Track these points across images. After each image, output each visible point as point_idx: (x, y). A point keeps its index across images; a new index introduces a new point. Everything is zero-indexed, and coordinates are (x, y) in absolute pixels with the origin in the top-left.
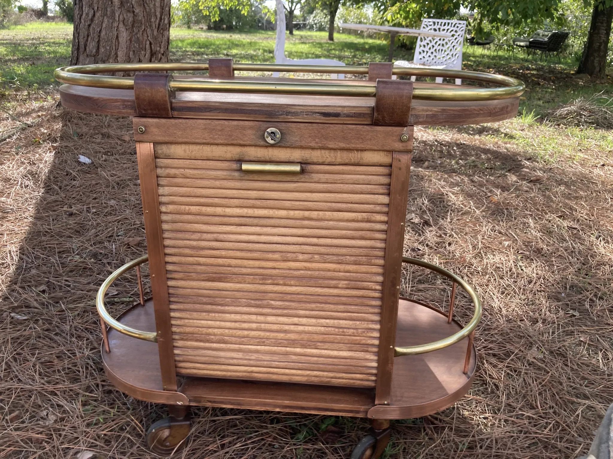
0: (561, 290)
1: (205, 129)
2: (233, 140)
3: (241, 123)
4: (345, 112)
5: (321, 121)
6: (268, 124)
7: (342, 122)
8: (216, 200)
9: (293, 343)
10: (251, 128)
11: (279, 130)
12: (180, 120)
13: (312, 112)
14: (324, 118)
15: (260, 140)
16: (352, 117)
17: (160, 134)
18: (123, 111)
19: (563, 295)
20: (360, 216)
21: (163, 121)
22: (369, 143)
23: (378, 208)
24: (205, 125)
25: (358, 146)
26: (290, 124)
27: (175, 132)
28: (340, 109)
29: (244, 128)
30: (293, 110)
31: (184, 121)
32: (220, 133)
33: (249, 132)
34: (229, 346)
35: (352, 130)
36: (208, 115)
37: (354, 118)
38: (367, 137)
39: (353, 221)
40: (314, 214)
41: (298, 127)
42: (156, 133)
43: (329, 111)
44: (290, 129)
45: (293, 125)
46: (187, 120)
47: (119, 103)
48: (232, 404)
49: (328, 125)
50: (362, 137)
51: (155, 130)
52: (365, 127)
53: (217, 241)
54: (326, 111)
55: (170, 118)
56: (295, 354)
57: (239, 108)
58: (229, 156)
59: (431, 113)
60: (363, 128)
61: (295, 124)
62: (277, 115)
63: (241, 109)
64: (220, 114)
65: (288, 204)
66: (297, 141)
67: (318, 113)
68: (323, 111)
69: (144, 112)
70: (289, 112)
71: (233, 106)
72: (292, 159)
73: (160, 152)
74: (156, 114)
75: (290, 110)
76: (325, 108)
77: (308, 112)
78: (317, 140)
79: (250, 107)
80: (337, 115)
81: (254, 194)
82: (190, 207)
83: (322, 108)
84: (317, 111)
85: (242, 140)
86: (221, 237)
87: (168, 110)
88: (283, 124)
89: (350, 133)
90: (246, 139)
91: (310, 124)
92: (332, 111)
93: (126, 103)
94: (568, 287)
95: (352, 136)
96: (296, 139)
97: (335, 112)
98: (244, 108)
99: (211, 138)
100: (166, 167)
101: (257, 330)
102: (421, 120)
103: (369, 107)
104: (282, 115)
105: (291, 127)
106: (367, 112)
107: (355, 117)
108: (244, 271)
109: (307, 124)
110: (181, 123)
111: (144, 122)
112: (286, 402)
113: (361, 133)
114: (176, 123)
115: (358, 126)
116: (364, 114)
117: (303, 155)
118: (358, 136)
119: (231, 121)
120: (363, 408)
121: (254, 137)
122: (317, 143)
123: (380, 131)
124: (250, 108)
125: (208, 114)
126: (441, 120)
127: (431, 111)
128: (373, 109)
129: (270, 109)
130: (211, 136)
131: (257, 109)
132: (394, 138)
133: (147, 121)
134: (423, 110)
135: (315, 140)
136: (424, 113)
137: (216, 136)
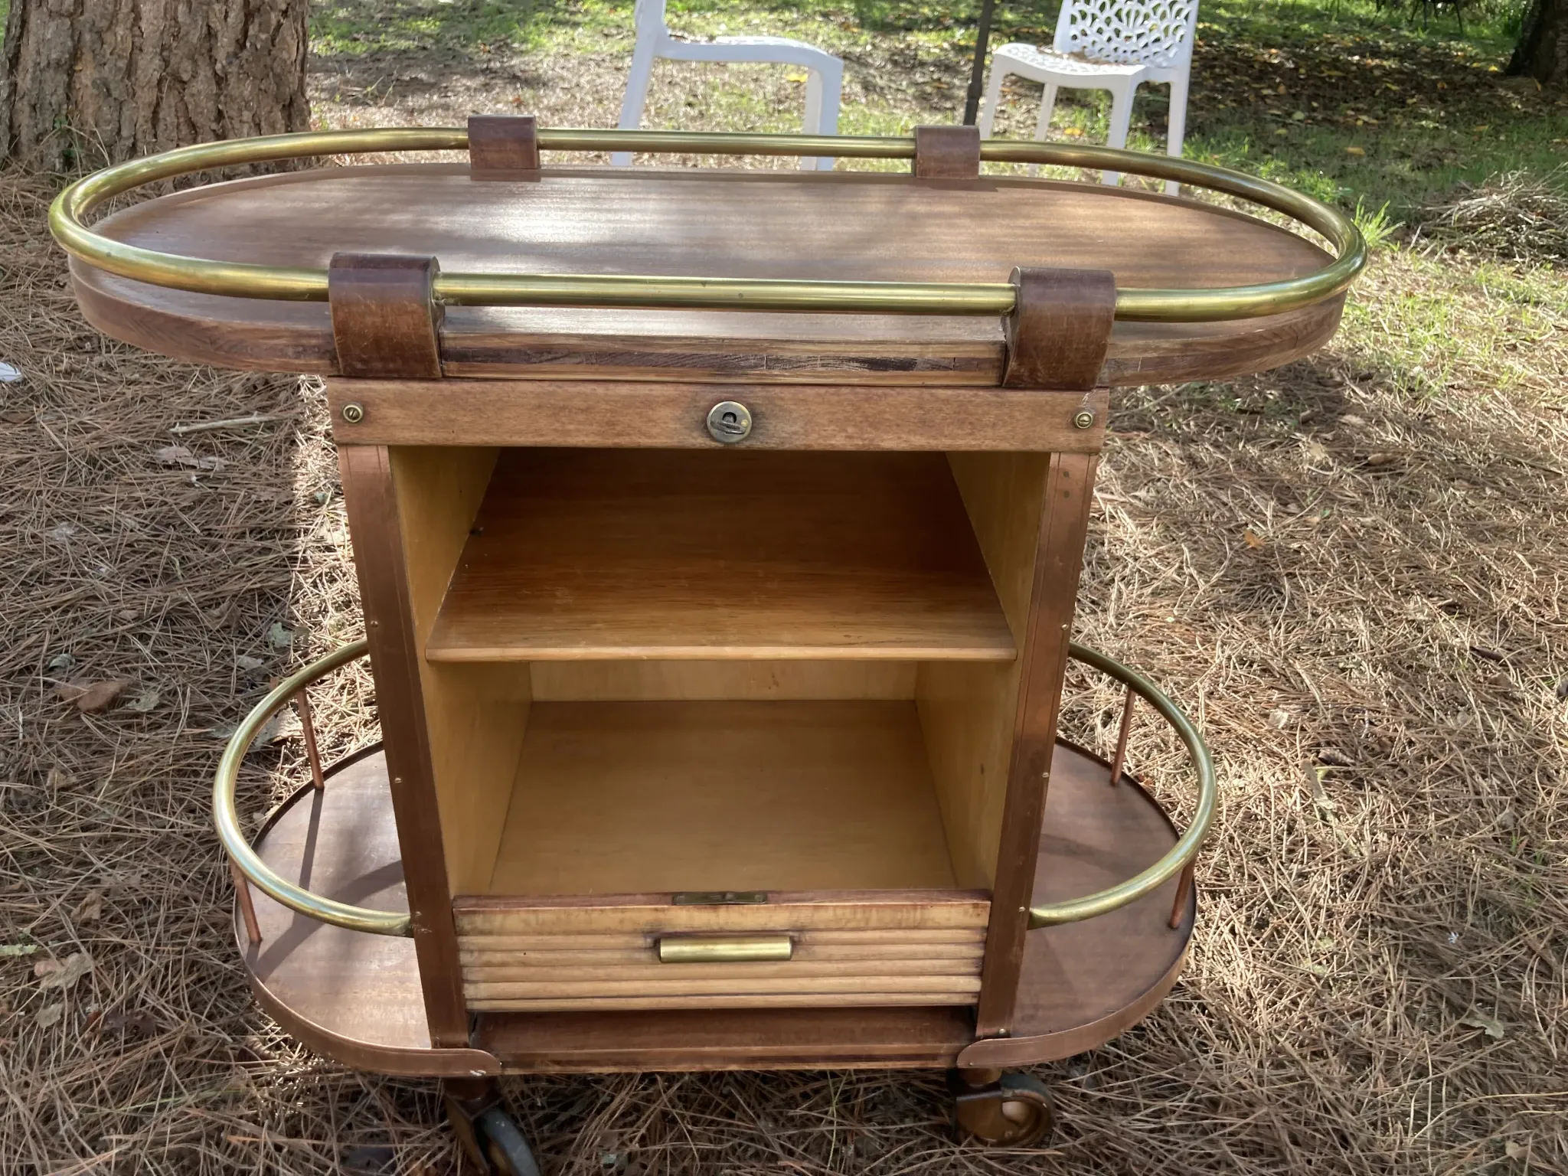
0: (1447, 920)
1: (539, 407)
2: (619, 435)
3: (643, 390)
4: (930, 356)
5: (863, 381)
6: (717, 393)
7: (919, 383)
10: (669, 402)
11: (749, 406)
12: (466, 386)
13: (838, 358)
14: (873, 373)
15: (695, 434)
16: (946, 368)
17: (409, 422)
18: (297, 362)
19: (1454, 937)
21: (417, 387)
22: (990, 433)
24: (538, 395)
25: (960, 442)
26: (778, 390)
27: (453, 416)
28: (917, 348)
29: (648, 403)
30: (787, 355)
31: (479, 387)
32: (581, 417)
33: (664, 413)
35: (946, 401)
36: (549, 370)
37: (951, 373)
38: (985, 419)
41: (801, 396)
42: (398, 421)
43: (885, 355)
44: (779, 402)
45: (787, 393)
46: (487, 386)
47: (283, 341)
49: (880, 391)
50: (972, 419)
51: (394, 414)
52: (981, 393)
54: (878, 356)
55: (435, 380)
57: (637, 350)
59: (1154, 355)
60: (976, 395)
61: (792, 390)
62: (741, 368)
63: (643, 355)
64: (581, 368)
66: (795, 433)
67: (855, 360)
68: (870, 355)
69: (359, 366)
70: (777, 360)
71: (618, 346)
74: (397, 370)
75: (780, 354)
76: (875, 348)
77: (828, 358)
78: (850, 430)
79: (667, 347)
80: (906, 365)
83: (866, 348)
84: (852, 355)
85: (644, 435)
87: (435, 358)
88: (758, 389)
89: (940, 410)
90: (655, 431)
91: (832, 390)
92: (892, 356)
93: (304, 341)
95: (944, 419)
96: (796, 428)
97: (903, 356)
98: (650, 350)
99: (556, 430)
102: (1128, 373)
103: (995, 343)
104: (756, 366)
105: (782, 399)
106: (986, 356)
107: (955, 368)
109: (822, 390)
110: (468, 393)
111: (361, 390)
113: (971, 408)
114: (453, 393)
115: (962, 392)
116: (980, 361)
118: (962, 416)
119: (611, 386)
121: (678, 426)
122: (850, 437)
123: (1020, 403)
124: (668, 351)
125: (546, 366)
126: (1180, 372)
127: (1157, 349)
128: (1005, 348)
129: (724, 352)
130: (557, 425)
131: (687, 351)
132: (1057, 420)
133: (370, 390)
134: (1136, 348)
135: (845, 431)
136: (1137, 356)
137: (570, 426)
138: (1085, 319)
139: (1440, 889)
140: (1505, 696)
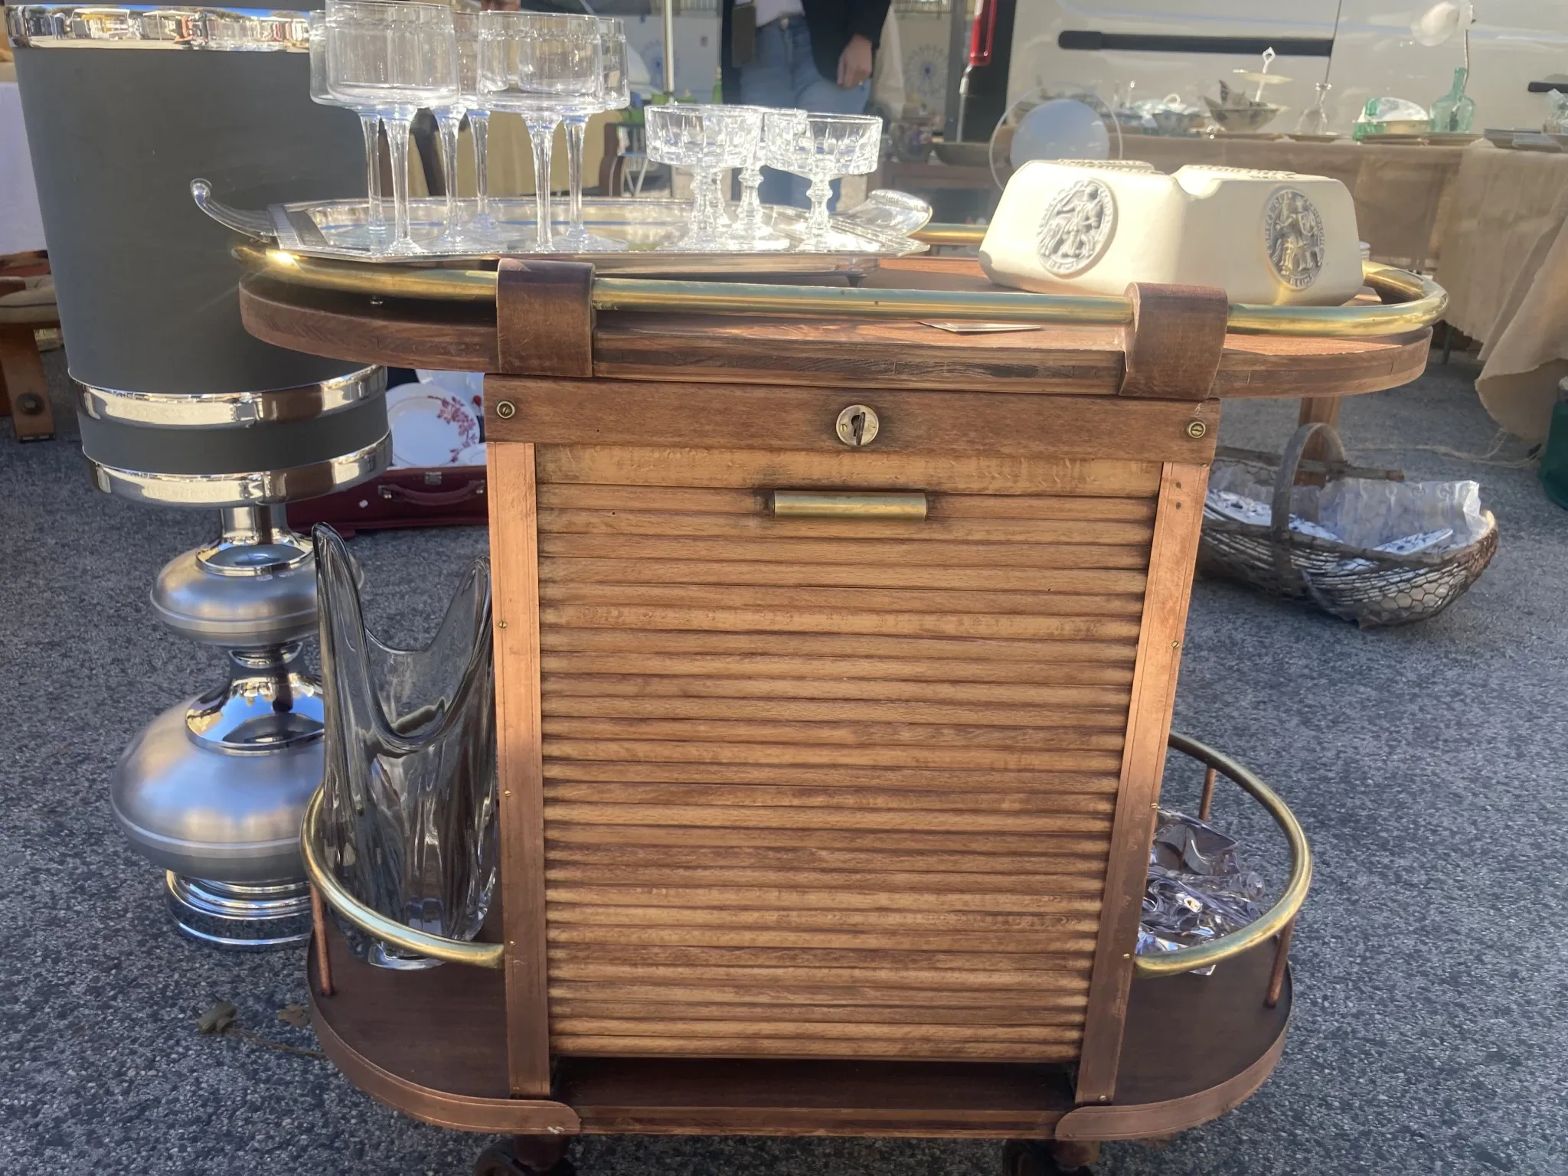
1: (680, 408)
2: (754, 435)
3: (779, 394)
4: (1051, 363)
5: (986, 388)
6: (846, 397)
7: (1040, 390)
8: (694, 593)
9: (871, 957)
10: (801, 405)
11: (875, 410)
12: (615, 386)
13: (963, 364)
14: (995, 379)
15: (824, 437)
16: (1067, 376)
17: (557, 419)
18: (458, 359)
20: (1068, 626)
21: (568, 387)
22: (1106, 441)
23: (1114, 605)
24: (680, 397)
25: (1077, 449)
26: (905, 394)
27: (599, 415)
28: (1038, 356)
29: (783, 406)
30: (916, 360)
31: (625, 388)
32: (718, 418)
33: (797, 415)
34: (699, 971)
35: (1065, 409)
36: (691, 374)
37: (1070, 380)
38: (1103, 427)
39: (1050, 639)
40: (949, 625)
41: (926, 401)
42: (547, 419)
43: (1009, 362)
44: (905, 407)
45: (913, 398)
46: (634, 387)
48: (698, 1124)
49: (1001, 398)
50: (1089, 426)
51: (544, 411)
52: (1099, 401)
53: (687, 696)
54: (1002, 363)
55: (587, 380)
56: (878, 986)
57: (773, 354)
58: (735, 478)
59: (1263, 368)
60: (1093, 404)
61: (919, 395)
62: (872, 373)
63: (779, 358)
64: (721, 370)
65: (880, 599)
66: (919, 437)
67: (979, 366)
68: (995, 362)
69: (517, 363)
70: (906, 365)
71: (758, 350)
72: (902, 481)
73: (551, 467)
74: (553, 369)
75: (908, 359)
76: (998, 355)
77: (954, 364)
78: (973, 434)
79: (803, 351)
80: (1028, 372)
81: (792, 573)
82: (622, 609)
83: (990, 355)
84: (978, 361)
85: (776, 436)
86: (697, 687)
87: (586, 360)
88: (886, 394)
89: (1059, 417)
90: (787, 433)
91: (956, 396)
92: (1015, 362)
93: (467, 340)
95: (1063, 425)
96: (920, 432)
97: (1024, 363)
98: (786, 354)
99: (695, 431)
100: (566, 508)
101: (778, 926)
102: (1238, 385)
103: (1113, 353)
104: (886, 371)
105: (908, 403)
106: (1104, 364)
107: (1073, 376)
108: (755, 775)
109: (948, 396)
110: (616, 393)
111: (514, 388)
112: (844, 1111)
113: (1088, 416)
114: (601, 393)
115: (1081, 399)
116: (1098, 370)
117: (931, 471)
118: (1079, 423)
119: (749, 389)
120: (1042, 1116)
121: (809, 429)
122: (973, 442)
123: (1137, 413)
124: (804, 355)
125: (689, 369)
126: (1286, 386)
128: (1121, 357)
129: (856, 357)
131: (820, 355)
132: (1171, 429)
133: (525, 387)
135: (965, 435)
137: (707, 428)
138: (1199, 327)
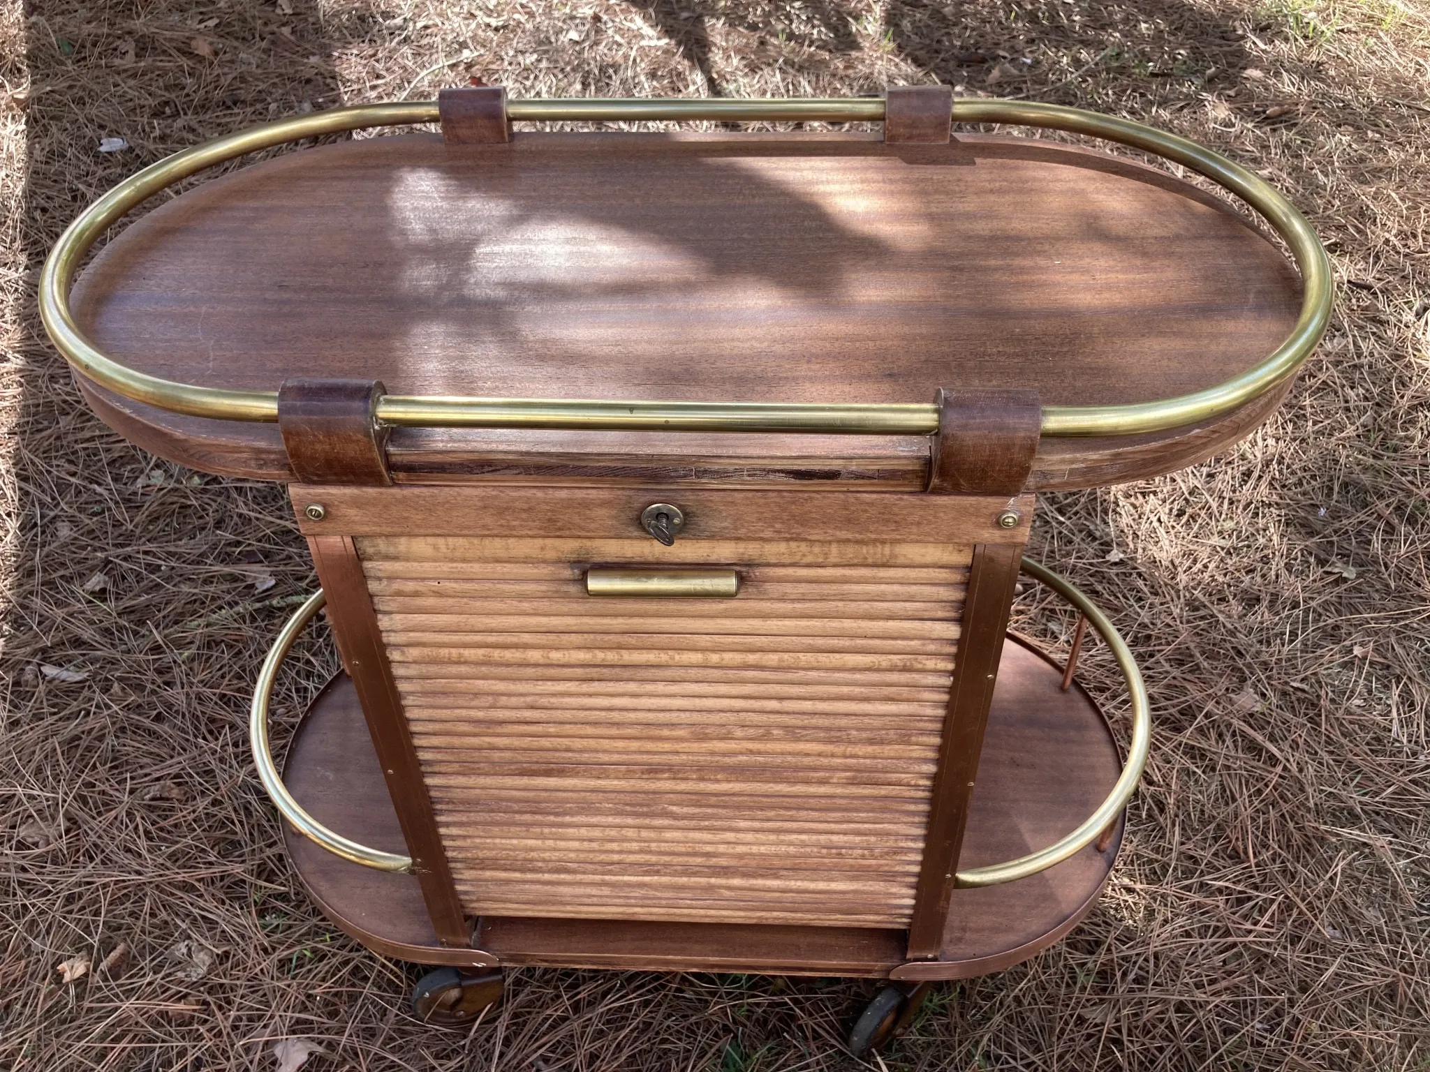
0: (1319, 498)
1: (485, 507)
2: (560, 529)
4: (854, 468)
5: (789, 488)
6: (650, 496)
7: (844, 489)
8: (526, 638)
9: (725, 871)
10: (603, 504)
11: (680, 507)
12: (417, 491)
13: (764, 470)
14: (799, 481)
15: (631, 529)
16: (870, 478)
17: (366, 521)
18: (260, 471)
19: (1322, 511)
20: (885, 661)
21: (371, 491)
22: (914, 529)
23: (931, 647)
24: (482, 499)
25: (885, 536)
26: (707, 494)
27: (405, 517)
28: (839, 465)
29: (586, 505)
30: (715, 467)
31: (426, 492)
32: (524, 516)
33: (601, 512)
35: (871, 504)
36: (489, 479)
37: (874, 483)
38: (910, 519)
39: (869, 669)
41: (729, 499)
42: (357, 518)
43: (810, 467)
44: (710, 504)
45: (716, 496)
46: (435, 491)
47: (245, 455)
49: (806, 495)
50: (897, 519)
51: (352, 513)
52: (905, 497)
53: (532, 708)
54: (803, 468)
55: (385, 486)
57: (571, 463)
58: (551, 555)
59: (1082, 465)
60: (901, 499)
61: (722, 494)
62: (671, 477)
63: (576, 465)
64: (521, 477)
65: (704, 641)
66: (725, 528)
67: (779, 471)
68: (796, 468)
70: (705, 471)
71: (553, 461)
72: (713, 558)
73: (369, 548)
74: (350, 482)
75: (708, 466)
76: (799, 462)
77: (754, 469)
78: (778, 526)
79: (599, 461)
80: (832, 475)
81: (619, 623)
82: (462, 651)
83: (790, 462)
84: (778, 467)
85: (582, 528)
86: (544, 701)
87: (378, 470)
88: (687, 494)
89: (866, 511)
90: (593, 526)
91: (760, 494)
92: (817, 468)
93: (264, 456)
94: (1336, 489)
95: (869, 518)
96: (725, 525)
97: (827, 468)
98: (583, 462)
99: (502, 526)
100: (391, 578)
101: (641, 851)
102: (1054, 481)
103: (918, 458)
104: (685, 476)
105: (711, 501)
106: (910, 467)
107: (879, 478)
108: (605, 758)
109: (750, 495)
110: (419, 496)
111: (320, 495)
113: (896, 510)
114: (404, 497)
115: (887, 496)
116: (906, 472)
117: (741, 550)
118: (885, 517)
119: (550, 490)
121: (615, 522)
122: (777, 531)
123: (946, 506)
124: (601, 464)
125: (488, 476)
126: (1109, 477)
127: (1085, 460)
128: (928, 462)
129: (654, 465)
130: (503, 522)
131: (619, 464)
132: (982, 520)
133: (329, 494)
134: (1063, 461)
135: (771, 526)
136: (1063, 467)
137: (514, 523)
138: (1008, 448)
139: (1313, 477)
140: (1375, 320)
